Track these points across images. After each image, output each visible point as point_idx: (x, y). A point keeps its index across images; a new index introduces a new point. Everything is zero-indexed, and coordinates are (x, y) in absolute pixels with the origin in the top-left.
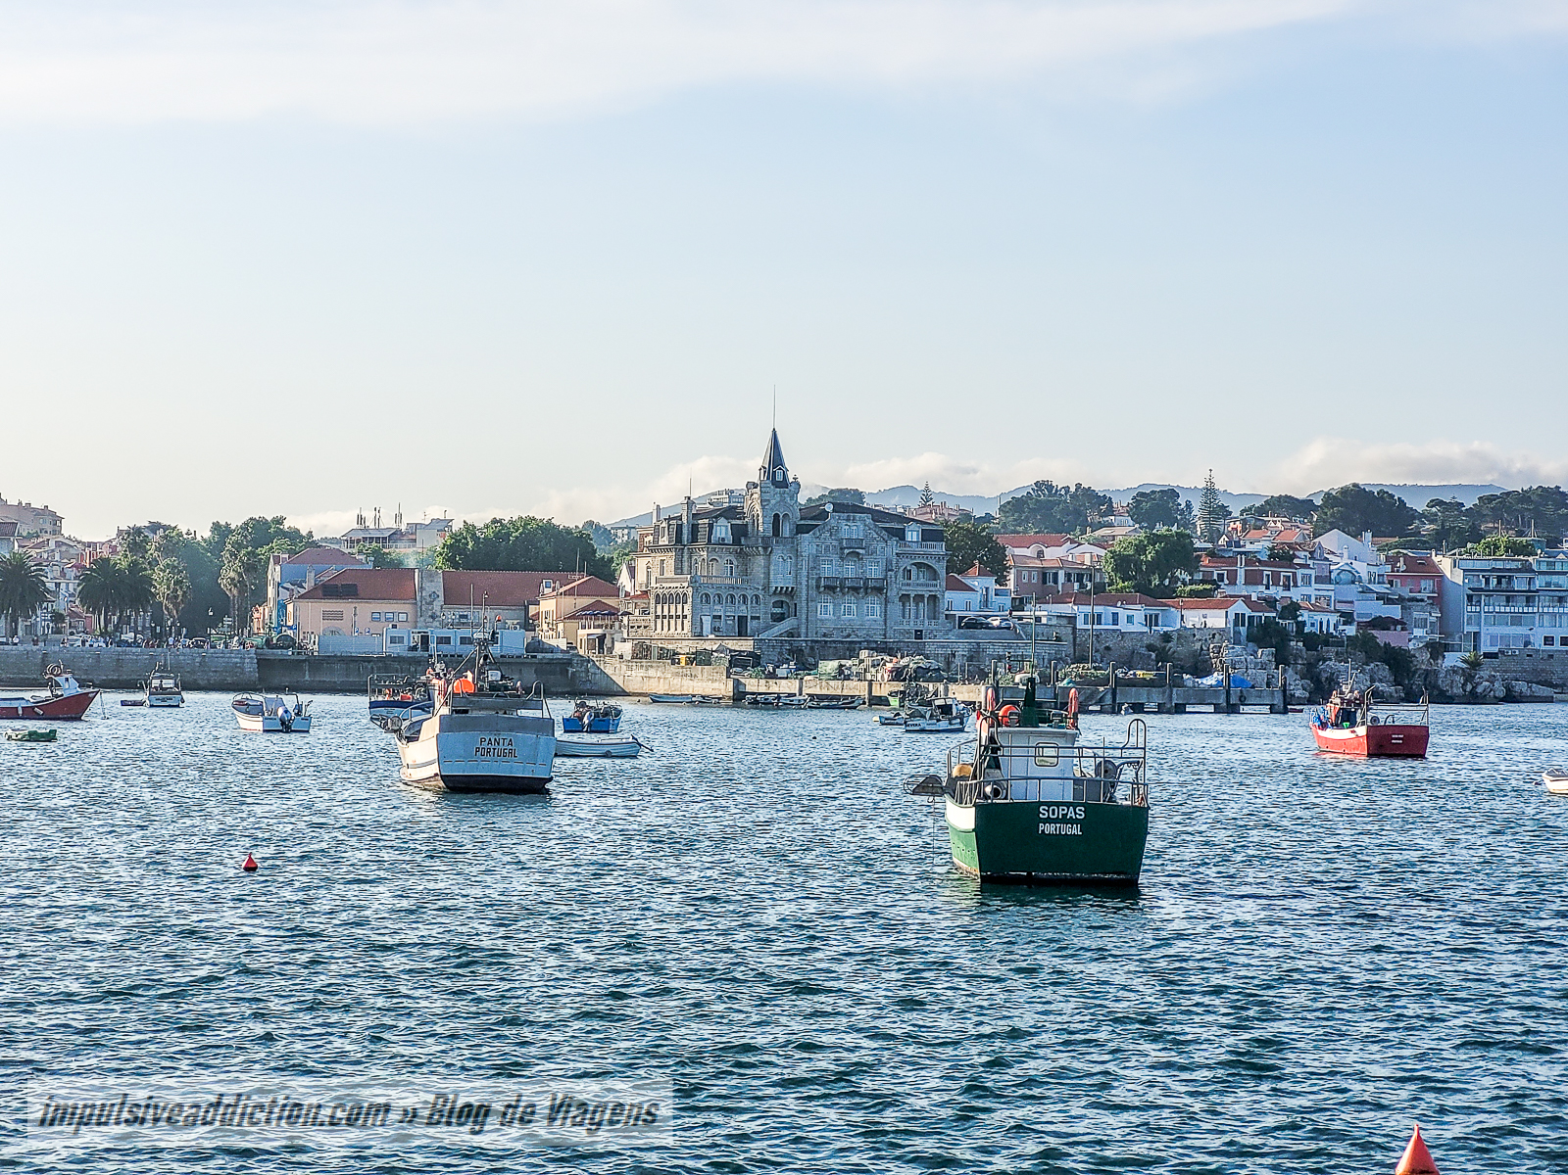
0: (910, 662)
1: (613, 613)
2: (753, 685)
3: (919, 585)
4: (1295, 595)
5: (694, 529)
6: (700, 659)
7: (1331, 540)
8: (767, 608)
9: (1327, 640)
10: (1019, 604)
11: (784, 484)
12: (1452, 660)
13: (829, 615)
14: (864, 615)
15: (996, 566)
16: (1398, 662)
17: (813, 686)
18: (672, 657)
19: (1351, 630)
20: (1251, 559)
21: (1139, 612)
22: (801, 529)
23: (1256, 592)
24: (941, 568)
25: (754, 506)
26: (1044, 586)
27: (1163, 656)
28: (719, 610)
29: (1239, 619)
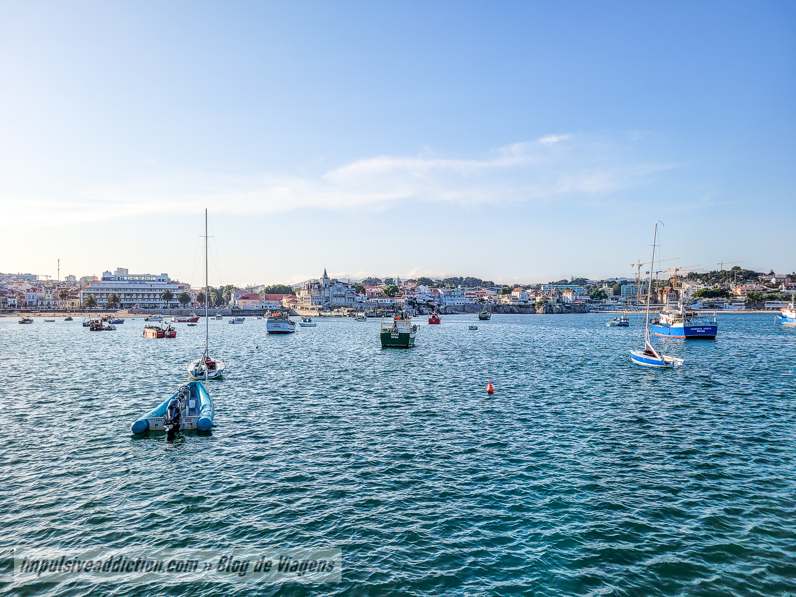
0: (350, 309)
1: (296, 301)
2: (322, 314)
3: (351, 296)
4: (415, 296)
5: (311, 286)
6: (313, 309)
7: (421, 287)
8: (324, 300)
9: (421, 304)
10: (368, 299)
11: (327, 278)
12: (442, 307)
13: (335, 301)
14: (342, 301)
15: (364, 292)
16: (432, 307)
17: (333, 313)
18: (307, 309)
19: (425, 302)
20: (408, 290)
21: (389, 300)
22: (330, 286)
23: (409, 296)
24: (355, 292)
25: (321, 282)
26: (372, 296)
27: (393, 307)
28: (316, 300)
29: (406, 301)
